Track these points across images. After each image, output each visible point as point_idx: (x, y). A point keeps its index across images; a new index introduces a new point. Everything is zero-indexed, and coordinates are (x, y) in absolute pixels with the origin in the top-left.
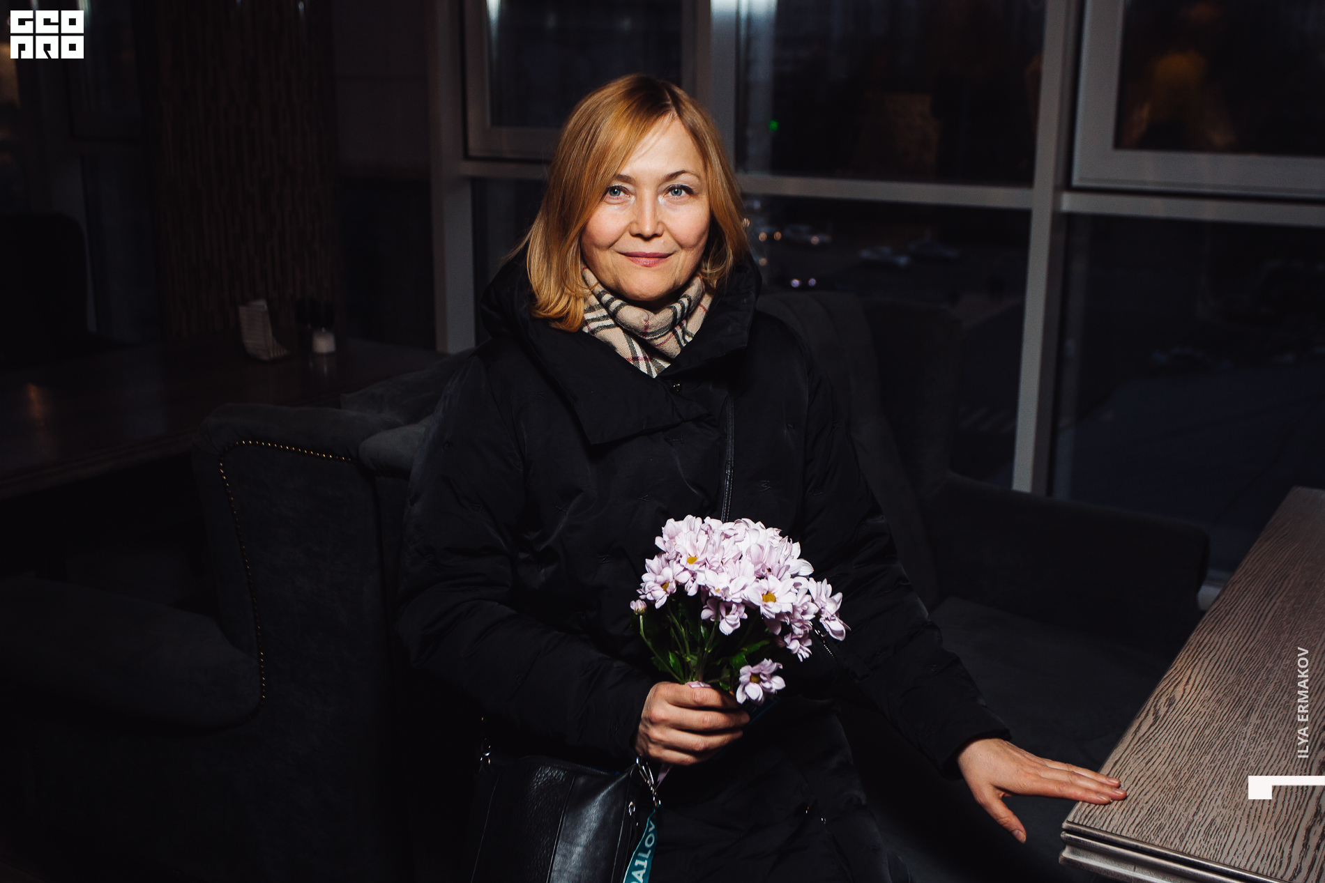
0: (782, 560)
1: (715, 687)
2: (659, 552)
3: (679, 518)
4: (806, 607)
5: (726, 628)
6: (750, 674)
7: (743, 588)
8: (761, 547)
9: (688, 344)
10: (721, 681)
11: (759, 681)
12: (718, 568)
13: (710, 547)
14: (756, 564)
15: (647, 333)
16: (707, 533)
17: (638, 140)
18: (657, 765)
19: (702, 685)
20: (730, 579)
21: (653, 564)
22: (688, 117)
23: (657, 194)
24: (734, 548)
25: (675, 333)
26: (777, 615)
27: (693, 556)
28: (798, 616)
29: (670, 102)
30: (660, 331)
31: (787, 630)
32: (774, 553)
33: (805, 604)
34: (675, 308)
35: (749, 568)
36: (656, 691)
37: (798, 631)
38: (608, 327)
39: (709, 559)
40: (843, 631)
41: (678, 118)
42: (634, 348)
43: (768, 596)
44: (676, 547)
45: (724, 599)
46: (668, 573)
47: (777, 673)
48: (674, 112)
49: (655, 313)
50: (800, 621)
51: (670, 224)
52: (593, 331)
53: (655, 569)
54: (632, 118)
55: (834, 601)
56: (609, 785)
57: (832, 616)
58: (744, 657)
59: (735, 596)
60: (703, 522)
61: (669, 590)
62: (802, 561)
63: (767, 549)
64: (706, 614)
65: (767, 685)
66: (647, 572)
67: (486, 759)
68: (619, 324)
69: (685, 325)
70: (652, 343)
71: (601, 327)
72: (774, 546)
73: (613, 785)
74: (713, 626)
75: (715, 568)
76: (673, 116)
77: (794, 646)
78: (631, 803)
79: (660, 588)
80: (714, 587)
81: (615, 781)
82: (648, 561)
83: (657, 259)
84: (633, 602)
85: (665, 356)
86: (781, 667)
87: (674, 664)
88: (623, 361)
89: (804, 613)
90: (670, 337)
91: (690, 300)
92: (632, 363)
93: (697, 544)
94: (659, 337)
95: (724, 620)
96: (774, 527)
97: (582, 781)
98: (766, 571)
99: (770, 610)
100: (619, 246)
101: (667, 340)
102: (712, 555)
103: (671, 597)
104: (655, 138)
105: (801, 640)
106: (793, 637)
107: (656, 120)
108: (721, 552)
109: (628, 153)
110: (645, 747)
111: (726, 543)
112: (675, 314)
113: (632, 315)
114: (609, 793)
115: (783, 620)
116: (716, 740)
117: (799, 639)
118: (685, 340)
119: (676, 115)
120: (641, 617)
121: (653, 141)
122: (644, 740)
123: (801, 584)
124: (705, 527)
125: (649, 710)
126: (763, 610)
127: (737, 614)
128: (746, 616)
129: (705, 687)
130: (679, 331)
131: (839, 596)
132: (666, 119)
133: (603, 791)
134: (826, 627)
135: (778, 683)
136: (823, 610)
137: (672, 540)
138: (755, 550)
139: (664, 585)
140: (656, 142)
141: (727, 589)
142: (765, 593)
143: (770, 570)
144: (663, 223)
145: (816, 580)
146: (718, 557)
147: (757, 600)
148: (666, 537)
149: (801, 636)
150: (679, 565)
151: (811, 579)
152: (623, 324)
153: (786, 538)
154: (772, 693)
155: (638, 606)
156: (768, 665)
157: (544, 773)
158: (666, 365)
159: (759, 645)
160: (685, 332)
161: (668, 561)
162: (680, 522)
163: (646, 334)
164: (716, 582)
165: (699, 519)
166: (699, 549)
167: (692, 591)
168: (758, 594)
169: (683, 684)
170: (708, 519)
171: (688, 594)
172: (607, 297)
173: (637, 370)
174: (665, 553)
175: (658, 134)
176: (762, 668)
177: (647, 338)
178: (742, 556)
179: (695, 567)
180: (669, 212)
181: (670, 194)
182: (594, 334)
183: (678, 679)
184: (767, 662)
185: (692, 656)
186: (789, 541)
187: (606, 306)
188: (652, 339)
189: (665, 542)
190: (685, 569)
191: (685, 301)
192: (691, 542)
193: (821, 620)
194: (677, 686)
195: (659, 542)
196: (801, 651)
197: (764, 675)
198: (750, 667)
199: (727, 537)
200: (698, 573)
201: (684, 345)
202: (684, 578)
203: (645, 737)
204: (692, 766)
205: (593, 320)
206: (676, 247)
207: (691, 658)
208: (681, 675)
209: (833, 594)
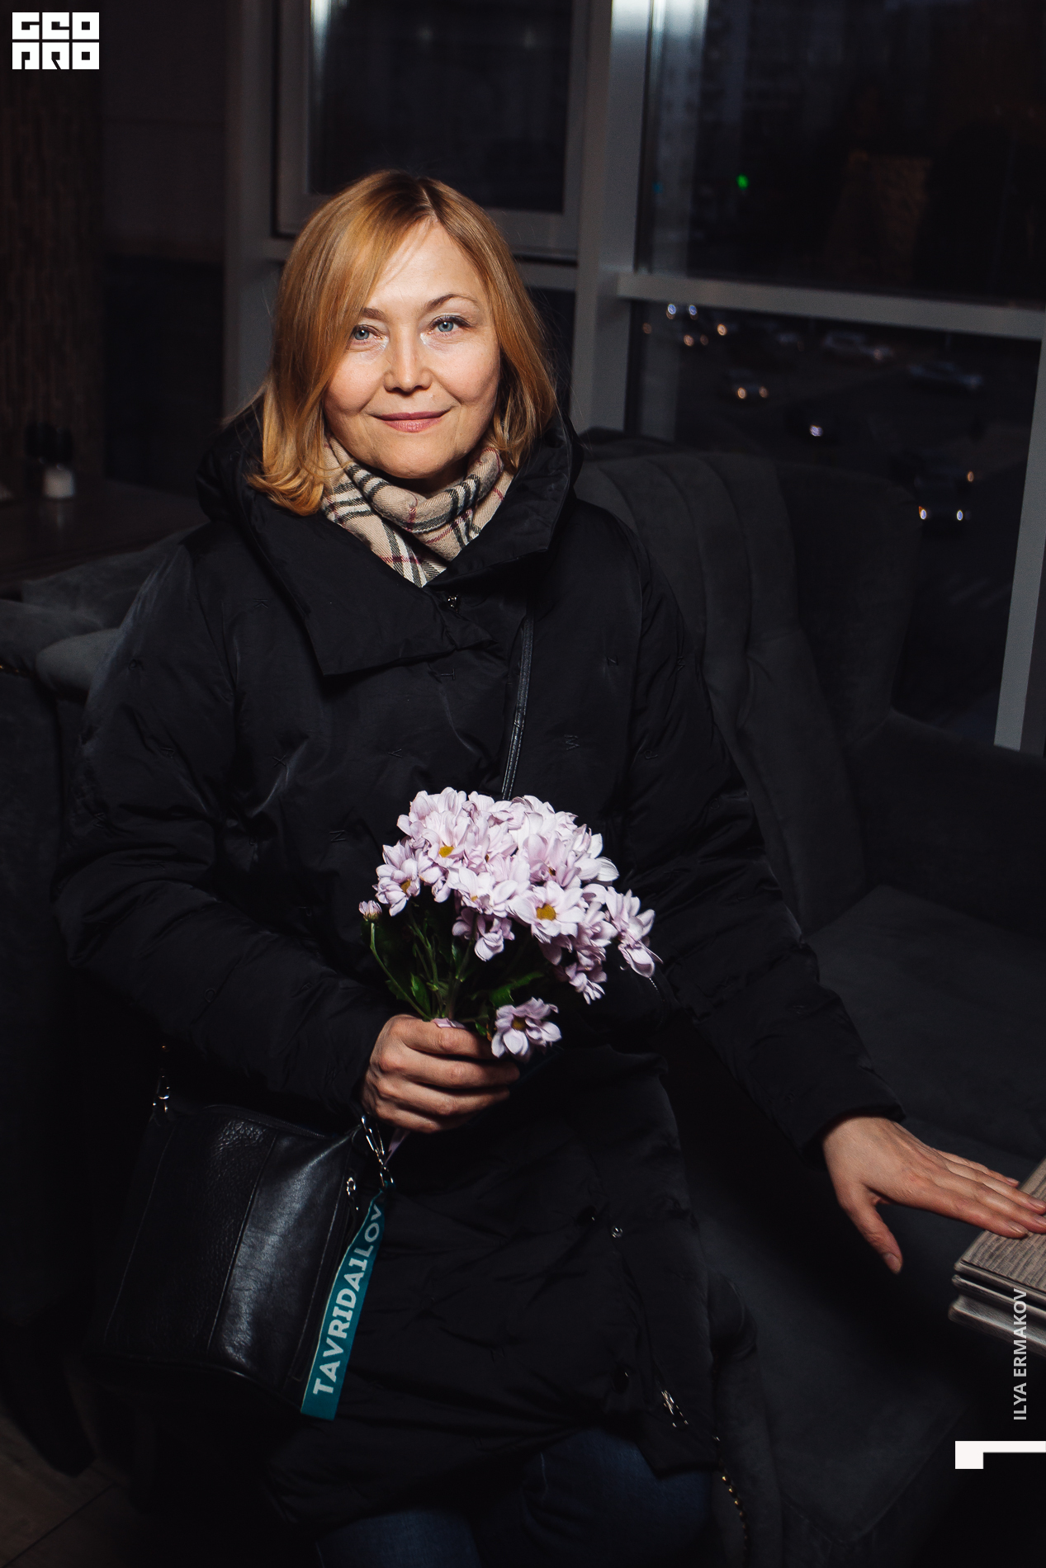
0: (571, 860)
1: (470, 1028)
2: (401, 837)
3: (434, 790)
4: (598, 929)
5: (483, 951)
6: (512, 1017)
7: (510, 898)
8: (544, 840)
9: (473, 543)
10: (478, 1022)
11: (524, 1028)
12: (480, 866)
13: (470, 836)
14: (532, 864)
15: (414, 524)
16: (470, 815)
17: (386, 259)
18: (387, 1129)
19: (453, 1025)
20: (493, 882)
21: (392, 852)
22: (455, 222)
23: (419, 330)
24: (507, 838)
25: (455, 526)
26: (553, 939)
27: (449, 845)
28: (587, 940)
29: (428, 204)
30: (432, 522)
31: (571, 959)
32: (562, 849)
33: (598, 924)
34: (455, 492)
35: (523, 867)
36: (392, 1026)
37: (585, 961)
38: (362, 514)
39: (468, 852)
40: (650, 965)
41: (439, 224)
42: (396, 544)
43: (546, 911)
44: (424, 831)
45: (481, 911)
46: (411, 867)
47: (550, 1018)
48: (433, 216)
49: (428, 497)
50: (588, 948)
51: (440, 370)
52: (341, 519)
53: (396, 859)
54: (376, 230)
55: (640, 922)
56: (323, 1152)
57: (637, 942)
58: (509, 992)
59: (498, 908)
60: (468, 799)
61: (409, 892)
62: (604, 860)
63: (551, 843)
64: (458, 929)
65: (534, 1035)
66: (384, 863)
67: (161, 1104)
68: (376, 510)
69: (470, 517)
70: (420, 538)
71: (352, 513)
72: (562, 839)
73: (326, 1153)
74: (467, 944)
75: (474, 866)
76: (432, 222)
77: (580, 981)
78: (351, 1179)
79: (398, 888)
80: (468, 894)
81: (329, 1147)
82: (386, 848)
83: (426, 420)
84: (364, 903)
85: (439, 558)
86: (556, 1011)
87: (417, 992)
88: (379, 562)
89: (596, 936)
90: (446, 533)
91: (478, 484)
92: (392, 565)
93: (455, 830)
94: (431, 531)
95: (482, 939)
96: (566, 811)
97: (285, 1143)
98: (548, 873)
99: (547, 930)
100: (371, 407)
101: (442, 536)
102: (473, 847)
103: (412, 900)
104: (408, 254)
105: (590, 975)
106: (580, 969)
107: (407, 229)
108: (486, 844)
109: (376, 276)
110: (372, 1104)
111: (494, 831)
112: (455, 501)
113: (395, 499)
114: (320, 1163)
115: (564, 946)
116: (469, 1101)
117: (587, 973)
118: (468, 537)
119: (436, 220)
120: (373, 925)
121: (405, 259)
122: (373, 1095)
123: (595, 895)
124: (469, 807)
125: (381, 1053)
126: (535, 930)
127: (500, 932)
128: (512, 936)
129: (457, 1028)
130: (461, 525)
131: (649, 915)
132: (422, 228)
133: (312, 1159)
134: (627, 957)
135: (550, 1033)
136: (623, 934)
137: (422, 821)
138: (534, 842)
139: (404, 884)
140: (409, 260)
141: (487, 897)
142: (541, 906)
143: (553, 873)
144: (429, 370)
145: (618, 891)
146: (481, 850)
147: (527, 915)
148: (412, 816)
149: (589, 969)
150: (426, 857)
151: (611, 889)
152: (382, 511)
153: (584, 828)
154: (542, 1046)
155: (369, 909)
156: (538, 1006)
157: (234, 1129)
158: (440, 570)
159: (529, 978)
160: (469, 527)
161: (413, 850)
162: (436, 797)
163: (411, 525)
164: (471, 885)
165: (463, 794)
166: (456, 837)
167: (441, 897)
168: (530, 907)
169: (428, 1020)
170: (474, 795)
171: (435, 900)
172: (361, 474)
173: (398, 577)
174: (409, 838)
175: (411, 249)
176: (528, 1010)
177: (413, 531)
178: (517, 849)
179: (447, 862)
180: (439, 355)
181: (437, 329)
182: (342, 522)
183: (422, 1013)
184: (536, 1003)
185: (441, 983)
186: (587, 831)
187: (359, 486)
188: (420, 534)
189: (410, 823)
190: (435, 864)
191: (471, 484)
192: (446, 826)
193: (621, 948)
194: (420, 1022)
195: (403, 823)
196: (589, 990)
197: (533, 1021)
198: (512, 1007)
199: (498, 822)
200: (450, 872)
201: (466, 543)
202: (432, 876)
203: (373, 1089)
204: (434, 1135)
205: (343, 504)
206: (452, 401)
207: (440, 986)
208: (427, 1010)
209: (642, 911)
